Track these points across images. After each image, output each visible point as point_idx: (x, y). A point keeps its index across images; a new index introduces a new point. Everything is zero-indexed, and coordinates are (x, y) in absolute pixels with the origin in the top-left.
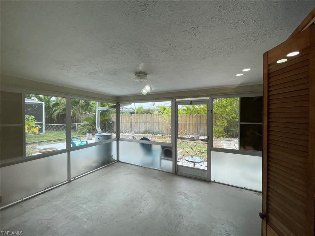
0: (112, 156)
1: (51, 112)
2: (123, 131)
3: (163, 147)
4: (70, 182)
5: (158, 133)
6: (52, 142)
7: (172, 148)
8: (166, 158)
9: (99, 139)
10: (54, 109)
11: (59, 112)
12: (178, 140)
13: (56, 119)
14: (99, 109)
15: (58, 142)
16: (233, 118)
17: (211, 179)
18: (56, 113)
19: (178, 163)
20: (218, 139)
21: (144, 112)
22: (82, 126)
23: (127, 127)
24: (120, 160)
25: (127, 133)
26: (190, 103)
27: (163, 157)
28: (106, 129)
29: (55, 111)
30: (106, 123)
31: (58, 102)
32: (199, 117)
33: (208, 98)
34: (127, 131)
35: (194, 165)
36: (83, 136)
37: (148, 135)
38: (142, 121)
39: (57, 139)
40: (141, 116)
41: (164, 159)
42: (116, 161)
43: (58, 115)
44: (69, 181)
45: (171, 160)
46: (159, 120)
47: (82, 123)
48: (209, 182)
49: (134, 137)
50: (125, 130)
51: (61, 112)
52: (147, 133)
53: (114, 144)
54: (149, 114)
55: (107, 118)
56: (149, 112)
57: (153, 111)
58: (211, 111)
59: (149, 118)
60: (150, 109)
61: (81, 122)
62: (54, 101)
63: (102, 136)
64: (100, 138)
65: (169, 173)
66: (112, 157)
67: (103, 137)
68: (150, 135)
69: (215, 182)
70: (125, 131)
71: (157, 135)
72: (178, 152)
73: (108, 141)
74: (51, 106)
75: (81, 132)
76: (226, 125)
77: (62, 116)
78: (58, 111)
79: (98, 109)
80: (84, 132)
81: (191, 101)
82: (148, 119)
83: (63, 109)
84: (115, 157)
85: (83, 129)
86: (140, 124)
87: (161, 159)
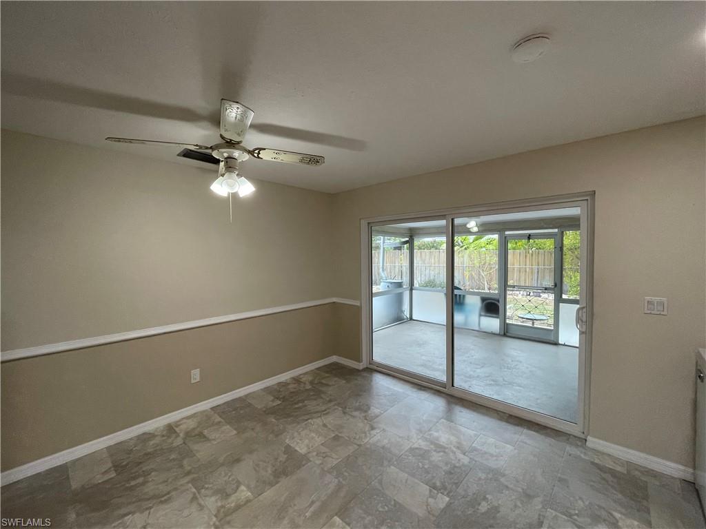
0: (404, 311)
3: (483, 300)
7: (498, 301)
8: (488, 315)
12: (508, 288)
17: (560, 341)
26: (527, 236)
27: (483, 314)
32: (540, 255)
33: (556, 230)
35: (533, 323)
40: (419, 254)
41: (485, 316)
42: (409, 319)
45: (497, 318)
48: (555, 345)
52: (431, 286)
53: (406, 295)
54: (433, 250)
56: (433, 247)
58: (560, 248)
59: (435, 258)
60: (435, 242)
63: (391, 283)
65: (494, 334)
66: (404, 313)
67: (393, 284)
69: (564, 345)
72: (508, 307)
73: (399, 290)
79: (383, 246)
81: (530, 235)
82: (433, 260)
84: (407, 313)
86: (417, 268)
87: (480, 315)
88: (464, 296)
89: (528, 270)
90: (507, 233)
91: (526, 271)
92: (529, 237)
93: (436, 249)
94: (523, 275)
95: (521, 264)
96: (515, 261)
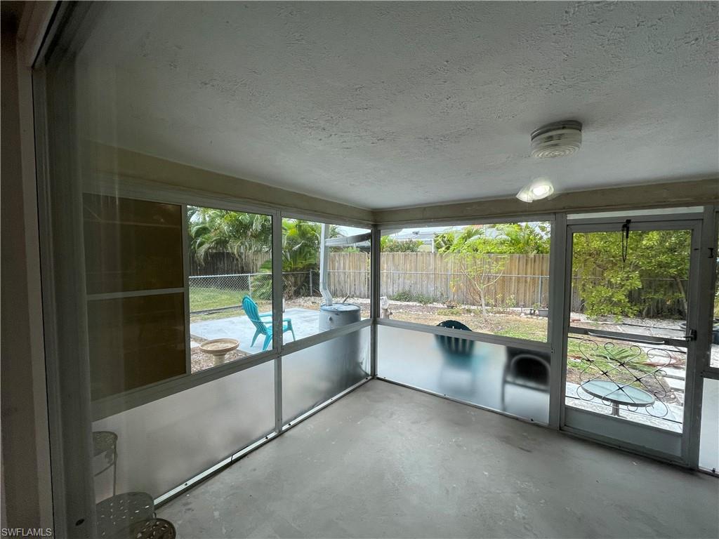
0: (362, 363)
1: (192, 247)
2: (348, 293)
4: (281, 434)
5: (434, 301)
6: (202, 315)
8: (520, 382)
9: (331, 319)
10: (198, 241)
11: (209, 248)
13: (203, 264)
14: (327, 244)
15: (214, 315)
16: (660, 265)
17: (700, 465)
18: (202, 251)
19: (568, 402)
20: (605, 320)
21: (397, 247)
22: (257, 280)
23: (357, 283)
24: (380, 375)
25: (357, 297)
26: (622, 225)
27: (509, 379)
28: (309, 287)
29: (201, 244)
30: (309, 274)
31: (207, 225)
32: (545, 260)
33: (700, 209)
34: (358, 294)
36: (264, 302)
37: (408, 303)
38: (393, 268)
39: (212, 309)
40: (391, 257)
41: (514, 384)
42: (370, 377)
43: (206, 253)
44: (280, 431)
46: (435, 269)
47: (257, 272)
48: (692, 474)
49: (387, 309)
50: (353, 289)
51: (213, 248)
52: (406, 300)
53: (366, 333)
54: (408, 252)
55: (312, 261)
56: (410, 248)
57: (417, 244)
59: (411, 263)
60: (411, 241)
61: (253, 269)
62: (197, 224)
63: (338, 313)
64: (334, 317)
65: (537, 425)
66: (360, 367)
67: (341, 316)
68: (415, 303)
69: (714, 474)
70: (353, 293)
71: (431, 305)
74: (193, 235)
75: (258, 294)
76: (638, 284)
77: (213, 256)
78: (206, 246)
79: (325, 242)
80: (263, 293)
81: (629, 221)
82: (408, 266)
83: (215, 240)
84: (366, 367)
85: (262, 286)
86: (387, 275)
87: (505, 382)
88: (472, 343)
89: (528, 280)
90: (571, 217)
91: (526, 282)
92: (627, 225)
93: (413, 251)
94: (522, 286)
95: (521, 271)
96: (513, 267)
